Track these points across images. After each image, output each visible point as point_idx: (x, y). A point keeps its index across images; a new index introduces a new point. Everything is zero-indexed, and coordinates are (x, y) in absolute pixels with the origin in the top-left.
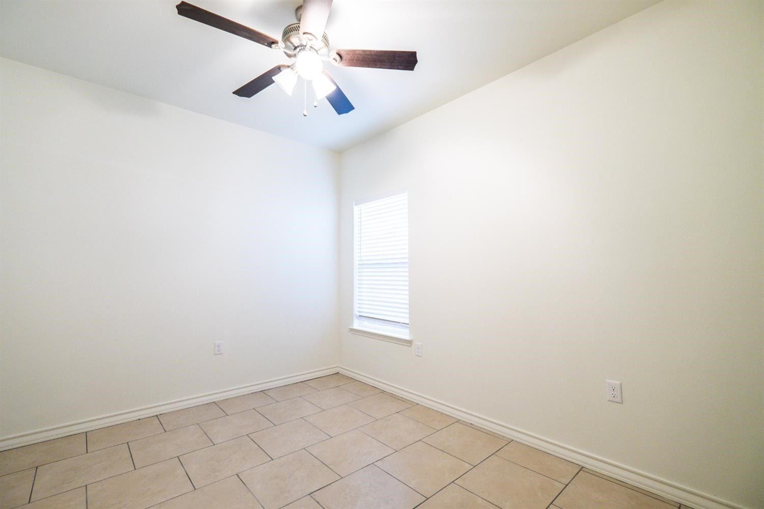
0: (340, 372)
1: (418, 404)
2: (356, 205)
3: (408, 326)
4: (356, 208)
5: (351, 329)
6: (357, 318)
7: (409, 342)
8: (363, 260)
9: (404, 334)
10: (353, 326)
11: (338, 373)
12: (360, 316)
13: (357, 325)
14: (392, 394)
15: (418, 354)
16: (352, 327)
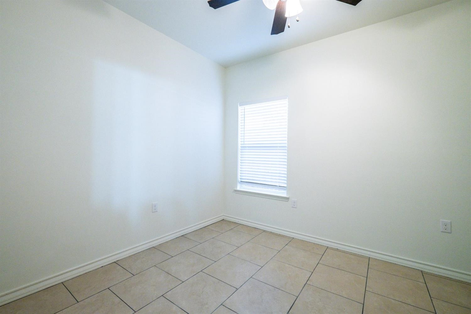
0: (225, 219)
1: (293, 238)
2: (240, 106)
3: (285, 188)
4: (240, 108)
5: (235, 190)
6: (240, 183)
7: (287, 199)
8: (246, 144)
9: (283, 193)
10: (237, 188)
11: (223, 219)
12: (241, 181)
13: (239, 187)
14: (271, 232)
15: (294, 206)
16: (235, 189)
